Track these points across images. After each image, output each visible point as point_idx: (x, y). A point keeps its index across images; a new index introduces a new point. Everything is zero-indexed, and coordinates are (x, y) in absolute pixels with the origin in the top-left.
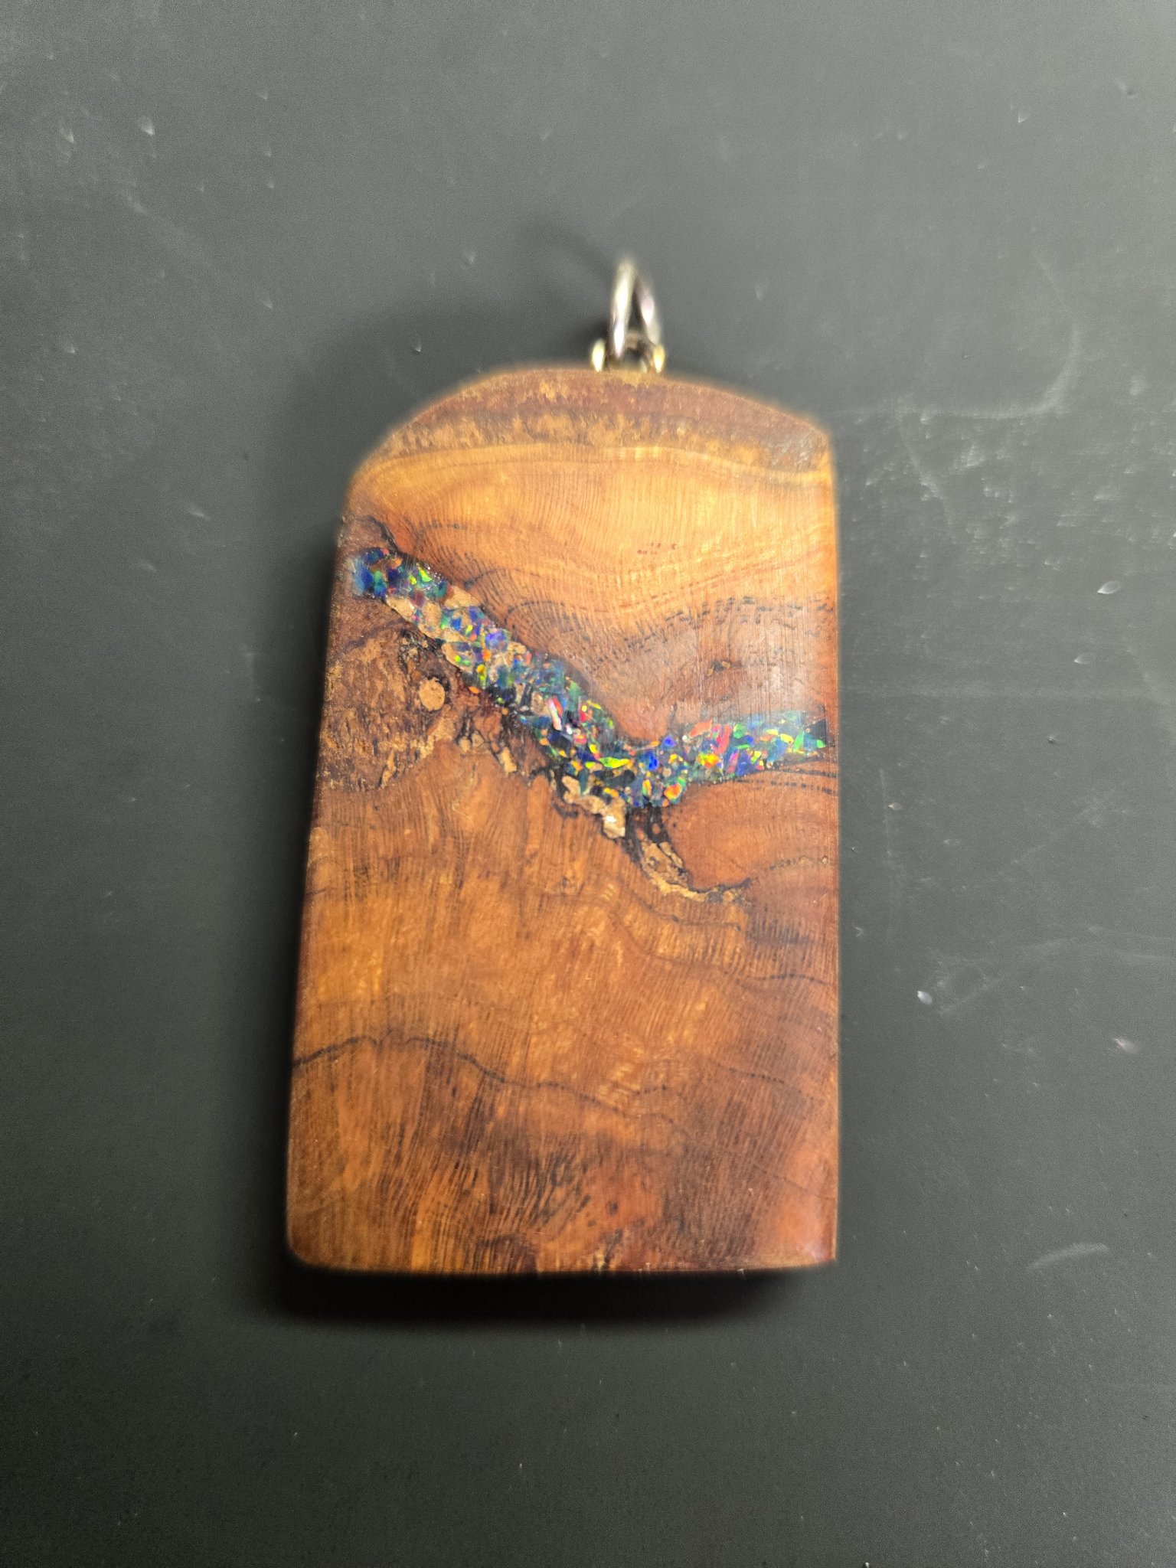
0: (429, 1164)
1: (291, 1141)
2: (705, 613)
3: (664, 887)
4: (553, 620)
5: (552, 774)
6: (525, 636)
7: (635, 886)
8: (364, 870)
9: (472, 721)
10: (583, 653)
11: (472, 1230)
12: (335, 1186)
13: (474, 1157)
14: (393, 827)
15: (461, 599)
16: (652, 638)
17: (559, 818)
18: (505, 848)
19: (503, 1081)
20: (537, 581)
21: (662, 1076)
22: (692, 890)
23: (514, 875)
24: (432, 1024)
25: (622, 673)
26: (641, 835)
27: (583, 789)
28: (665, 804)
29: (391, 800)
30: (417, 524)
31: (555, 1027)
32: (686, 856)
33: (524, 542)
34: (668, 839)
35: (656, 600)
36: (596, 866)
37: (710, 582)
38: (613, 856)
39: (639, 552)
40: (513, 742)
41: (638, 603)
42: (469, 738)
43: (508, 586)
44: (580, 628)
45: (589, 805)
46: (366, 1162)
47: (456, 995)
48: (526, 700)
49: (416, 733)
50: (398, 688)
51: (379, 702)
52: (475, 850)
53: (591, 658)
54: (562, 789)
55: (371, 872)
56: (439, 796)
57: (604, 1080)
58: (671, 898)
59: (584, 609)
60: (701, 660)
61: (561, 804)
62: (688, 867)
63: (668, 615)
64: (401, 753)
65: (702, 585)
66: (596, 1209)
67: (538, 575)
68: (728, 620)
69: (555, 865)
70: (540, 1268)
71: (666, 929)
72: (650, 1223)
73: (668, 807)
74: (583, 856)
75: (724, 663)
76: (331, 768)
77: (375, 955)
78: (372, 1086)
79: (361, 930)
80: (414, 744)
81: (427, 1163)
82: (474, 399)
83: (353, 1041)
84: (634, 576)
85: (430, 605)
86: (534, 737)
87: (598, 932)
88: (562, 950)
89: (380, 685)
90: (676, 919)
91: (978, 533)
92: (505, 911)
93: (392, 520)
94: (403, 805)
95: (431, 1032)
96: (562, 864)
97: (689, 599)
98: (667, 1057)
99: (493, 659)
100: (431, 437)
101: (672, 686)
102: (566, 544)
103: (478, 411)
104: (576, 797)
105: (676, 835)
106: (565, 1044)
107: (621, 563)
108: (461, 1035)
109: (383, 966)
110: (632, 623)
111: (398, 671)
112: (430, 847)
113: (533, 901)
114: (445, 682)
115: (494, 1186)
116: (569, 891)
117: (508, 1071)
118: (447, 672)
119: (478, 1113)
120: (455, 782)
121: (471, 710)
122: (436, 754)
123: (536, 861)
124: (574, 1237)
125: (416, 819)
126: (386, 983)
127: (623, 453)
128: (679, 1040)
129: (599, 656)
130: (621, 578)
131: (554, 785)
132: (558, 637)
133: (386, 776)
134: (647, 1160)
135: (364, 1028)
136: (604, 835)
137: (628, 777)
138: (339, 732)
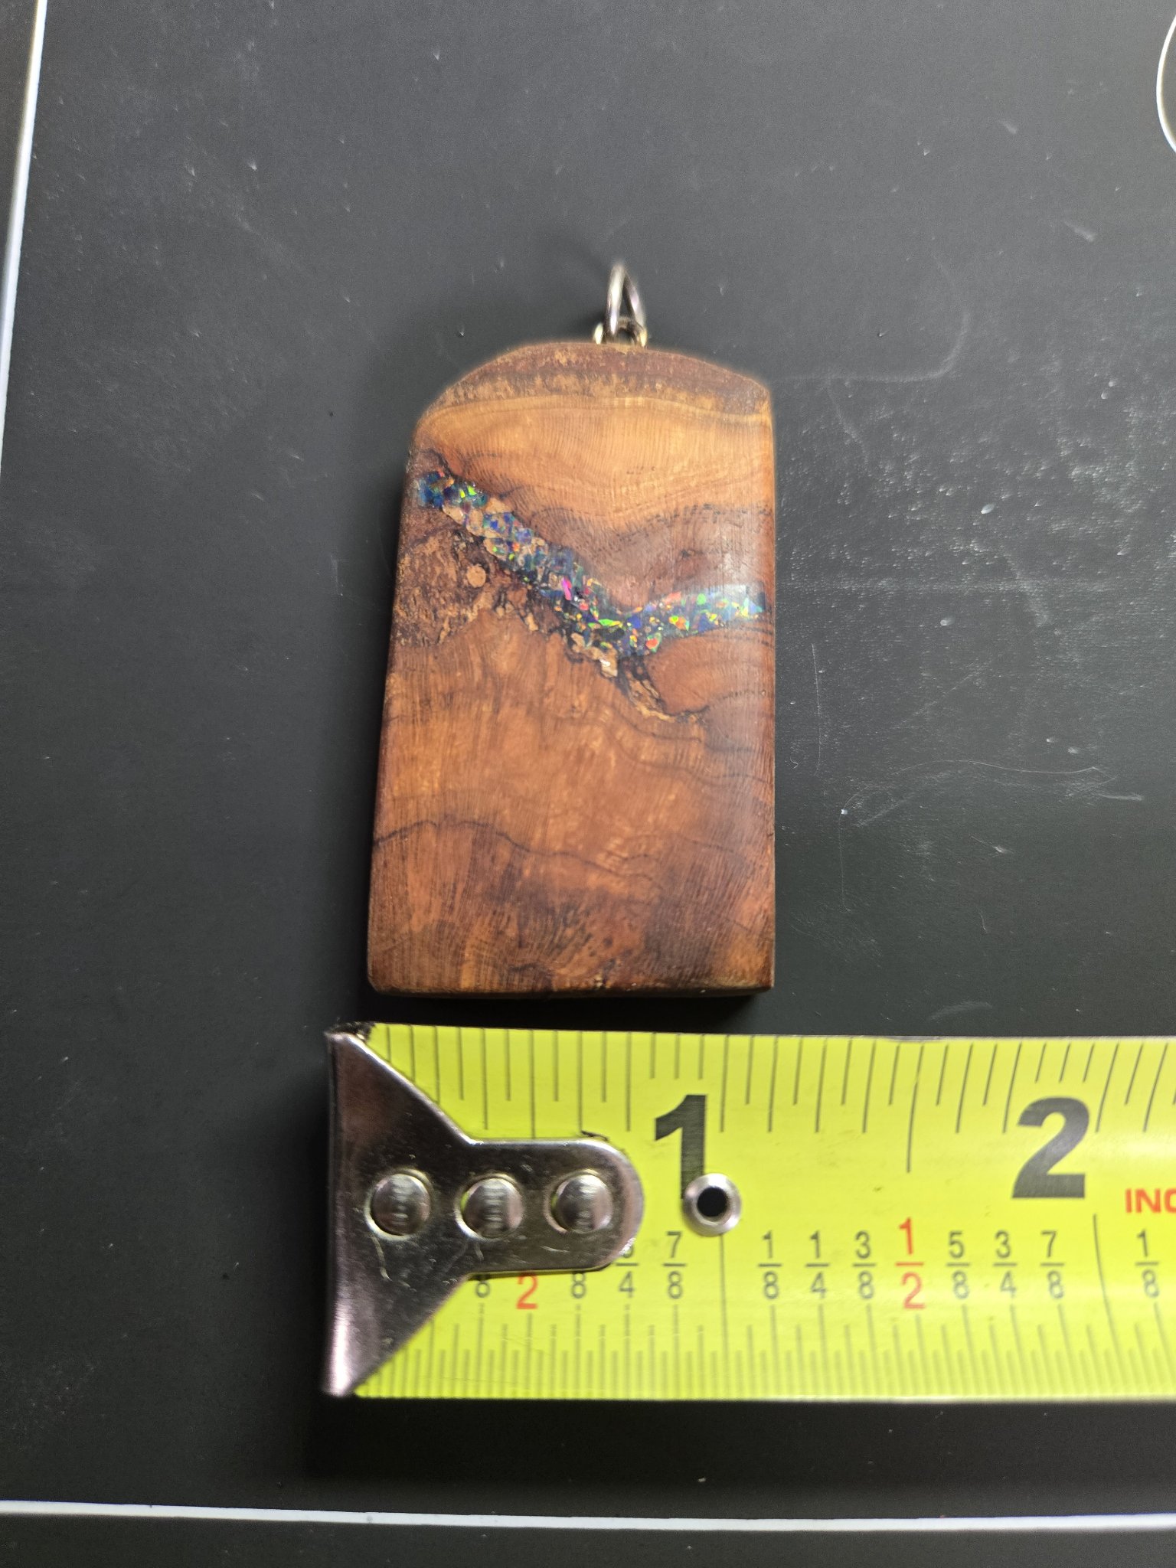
0: (474, 912)
1: (372, 900)
2: (676, 516)
3: (645, 712)
4: (565, 522)
5: (564, 631)
6: (545, 534)
7: (625, 711)
8: (426, 702)
9: (506, 595)
10: (587, 545)
11: (505, 961)
12: (405, 929)
13: (507, 905)
14: (448, 671)
15: (496, 506)
16: (637, 535)
17: (569, 664)
18: (530, 685)
19: (528, 851)
20: (553, 494)
21: (644, 847)
22: (665, 713)
23: (536, 704)
24: (477, 811)
25: (615, 559)
26: (629, 675)
27: (587, 642)
28: (647, 652)
29: (446, 651)
30: (465, 453)
31: (566, 812)
32: (661, 690)
33: (543, 466)
34: (649, 678)
35: (640, 507)
36: (596, 699)
37: (680, 494)
38: (609, 690)
39: (628, 473)
40: (536, 609)
41: (627, 509)
42: (504, 607)
43: (532, 498)
44: (584, 527)
45: (591, 653)
46: (428, 911)
47: (495, 790)
48: (545, 579)
49: (464, 604)
50: (452, 572)
51: (438, 582)
52: (508, 687)
53: (592, 548)
54: (571, 642)
55: (432, 703)
56: (482, 649)
57: (601, 849)
58: (651, 719)
59: (587, 513)
60: (673, 549)
61: (570, 653)
62: (663, 698)
63: (649, 517)
64: (454, 619)
65: (674, 496)
66: (596, 943)
67: (554, 490)
68: (692, 521)
69: (566, 697)
70: (555, 987)
71: (647, 742)
72: (636, 953)
73: (648, 655)
74: (586, 690)
75: (689, 552)
76: (403, 631)
77: (435, 762)
78: (433, 856)
79: (425, 745)
80: (463, 612)
81: (472, 911)
82: (507, 363)
83: (419, 824)
84: (624, 490)
85: (475, 512)
86: (551, 605)
87: (597, 745)
88: (572, 758)
89: (438, 570)
90: (654, 735)
91: (888, 468)
92: (530, 730)
93: (447, 452)
94: (456, 655)
95: (476, 817)
96: (572, 696)
97: (664, 506)
98: (648, 833)
99: (521, 550)
100: (475, 392)
101: (652, 568)
102: (574, 467)
103: (511, 373)
104: (581, 648)
105: (654, 675)
106: (573, 824)
107: (614, 480)
108: (498, 819)
109: (441, 770)
110: (623, 524)
111: (451, 559)
112: (475, 685)
113: (550, 723)
114: (486, 567)
115: (521, 927)
116: (576, 715)
117: (532, 844)
118: (487, 560)
119: (511, 874)
120: (492, 638)
121: (505, 586)
122: (479, 619)
123: (552, 694)
124: (579, 964)
125: (465, 665)
126: (443, 783)
127: (616, 402)
128: (655, 822)
129: (599, 547)
130: (615, 492)
131: (565, 640)
132: (568, 534)
133: (443, 634)
134: (633, 907)
135: (427, 815)
136: (602, 675)
137: (620, 633)
138: (408, 605)
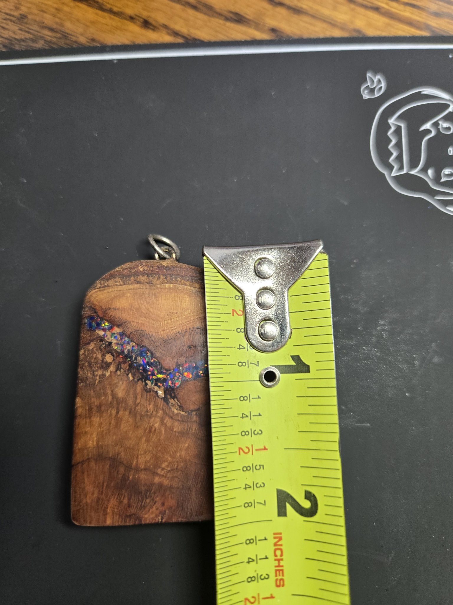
0: (111, 494)
1: (72, 489)
2: (186, 332)
3: (176, 411)
4: (143, 336)
5: (143, 380)
6: (135, 341)
7: (167, 411)
8: (90, 409)
9: (121, 366)
10: (152, 345)
11: (123, 513)
12: (84, 501)
13: (124, 491)
14: (99, 397)
15: (117, 330)
16: (171, 340)
17: (145, 393)
18: (130, 402)
19: (131, 469)
20: (138, 324)
21: (176, 466)
22: (183, 412)
23: (133, 410)
24: (111, 453)
25: (163, 350)
26: (169, 397)
27: (152, 384)
28: (175, 387)
29: (98, 389)
30: (104, 308)
31: (145, 452)
32: (181, 403)
33: (134, 313)
34: (176, 398)
35: (172, 329)
36: (156, 406)
37: (187, 323)
38: (161, 403)
39: (167, 315)
40: (132, 371)
41: (167, 330)
42: (120, 370)
43: (130, 326)
44: (151, 338)
45: (154, 388)
46: (93, 494)
47: (117, 445)
48: (136, 359)
49: (105, 369)
50: (100, 356)
51: (94, 360)
52: (122, 403)
53: (154, 346)
54: (146, 384)
55: (93, 410)
56: (112, 387)
57: (160, 467)
58: (177, 414)
59: (152, 332)
60: (185, 346)
61: (146, 388)
62: (182, 405)
63: (175, 333)
64: (101, 375)
65: (185, 324)
66: (158, 505)
67: (139, 323)
68: (192, 334)
69: (145, 406)
70: (143, 523)
71: (176, 423)
72: (174, 508)
73: (176, 388)
74: (152, 403)
75: (191, 346)
76: (81, 380)
77: (94, 434)
78: (94, 472)
79: (90, 427)
80: (104, 372)
81: (110, 494)
82: (120, 271)
83: (89, 459)
84: (166, 322)
85: (108, 332)
86: (138, 369)
87: (157, 425)
88: (147, 431)
89: (94, 355)
90: (179, 420)
92: (130, 420)
93: (97, 307)
94: (102, 390)
95: (111, 455)
96: (147, 406)
97: (181, 328)
98: (177, 460)
99: (126, 347)
100: (108, 282)
101: (177, 353)
102: (146, 313)
103: (121, 275)
104: (150, 386)
105: (179, 396)
106: (148, 457)
107: (162, 318)
108: (119, 457)
109: (97, 437)
110: (165, 336)
111: (100, 351)
112: (109, 402)
113: (138, 417)
114: (113, 354)
115: (129, 499)
116: (149, 414)
117: (133, 466)
118: (113, 351)
119: (125, 478)
120: (116, 383)
121: (120, 362)
122: (110, 376)
123: (139, 405)
124: (152, 513)
125: (105, 394)
126: (98, 442)
127: (162, 287)
128: (180, 455)
129: (156, 345)
130: (162, 323)
131: (144, 383)
132: (144, 340)
133: (97, 382)
134: (172, 490)
135: (92, 455)
136: (158, 397)
137: (165, 380)
138: (83, 369)
